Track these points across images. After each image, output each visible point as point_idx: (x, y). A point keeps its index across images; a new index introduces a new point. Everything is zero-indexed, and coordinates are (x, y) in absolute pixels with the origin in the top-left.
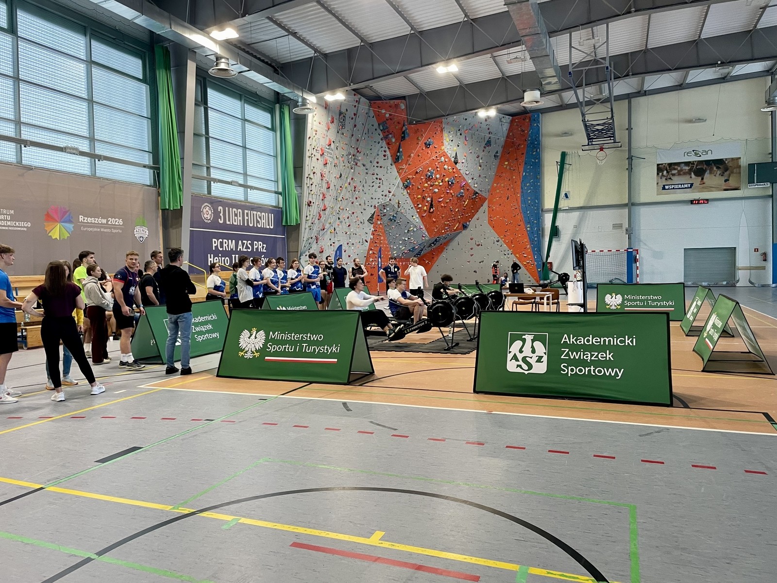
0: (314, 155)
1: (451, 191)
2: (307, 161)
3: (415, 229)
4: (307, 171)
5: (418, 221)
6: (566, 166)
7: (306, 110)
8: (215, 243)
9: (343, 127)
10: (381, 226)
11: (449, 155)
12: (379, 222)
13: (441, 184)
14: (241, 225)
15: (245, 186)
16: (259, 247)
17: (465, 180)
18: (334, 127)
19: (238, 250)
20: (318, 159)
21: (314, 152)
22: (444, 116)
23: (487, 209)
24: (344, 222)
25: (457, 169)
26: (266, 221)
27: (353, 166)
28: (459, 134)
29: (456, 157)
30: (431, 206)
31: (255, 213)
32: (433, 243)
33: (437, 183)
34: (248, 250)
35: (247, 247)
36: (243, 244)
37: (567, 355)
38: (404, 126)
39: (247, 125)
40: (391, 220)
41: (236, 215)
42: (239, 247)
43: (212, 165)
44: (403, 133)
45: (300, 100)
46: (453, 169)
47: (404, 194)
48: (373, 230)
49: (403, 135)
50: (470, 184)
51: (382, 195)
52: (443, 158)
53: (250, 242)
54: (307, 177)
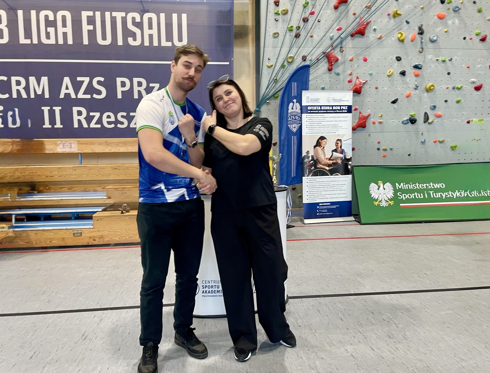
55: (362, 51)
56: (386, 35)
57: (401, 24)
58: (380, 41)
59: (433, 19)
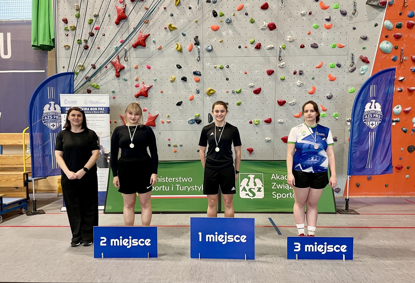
55: (145, 60)
56: (165, 46)
57: (178, 36)
58: (160, 51)
59: (207, 31)
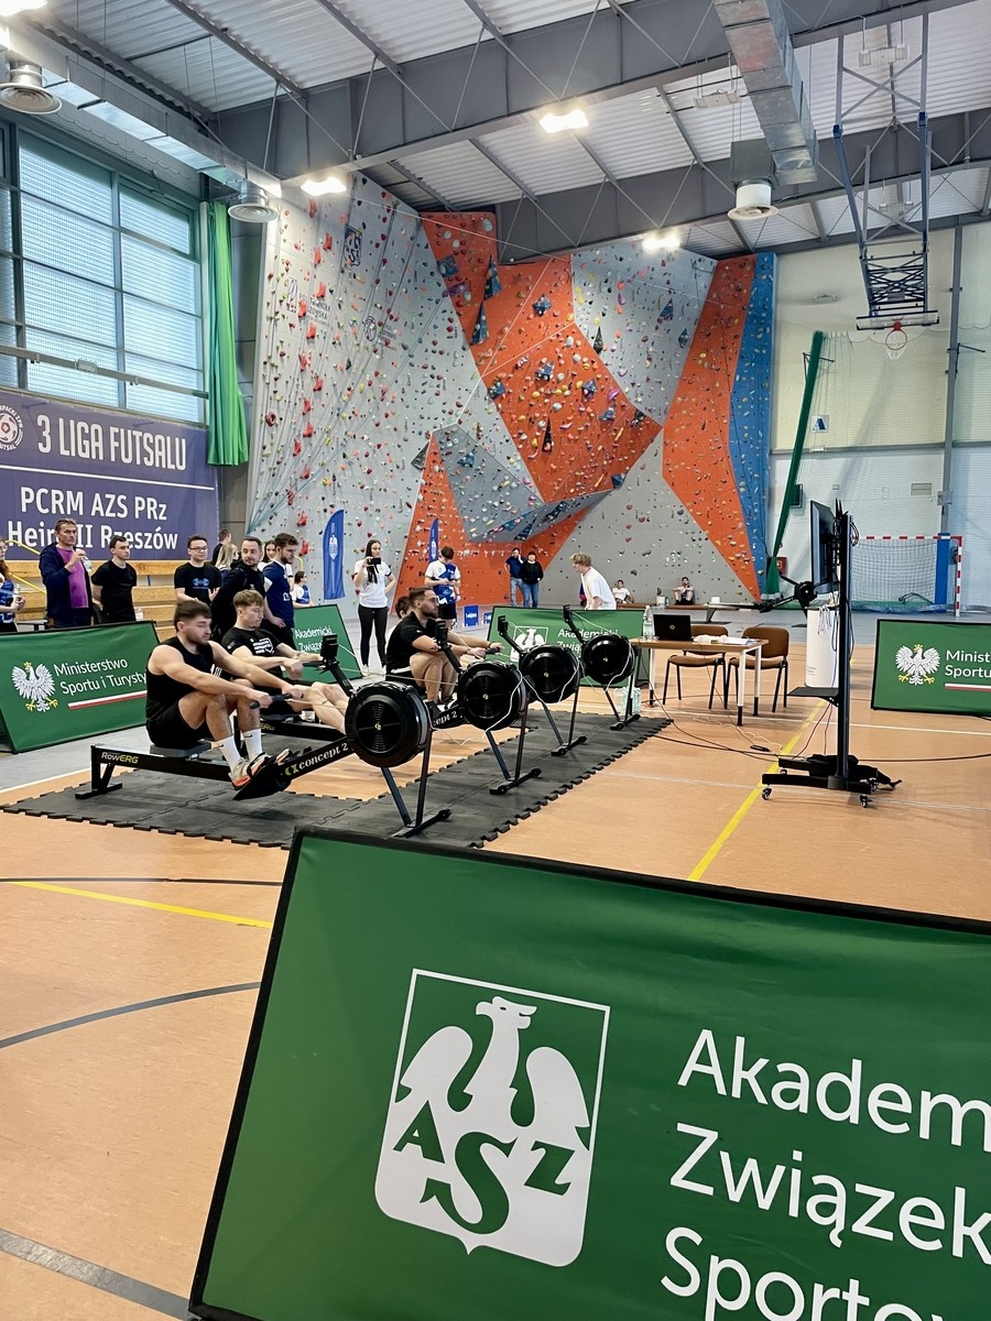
0: (284, 316)
1: (589, 410)
2: (265, 327)
3: (514, 485)
4: (264, 349)
5: (519, 467)
6: (823, 365)
7: (259, 212)
8: (27, 496)
9: (356, 262)
10: (441, 476)
11: (584, 333)
12: (437, 468)
13: (567, 393)
14: (101, 458)
15: (122, 377)
16: (149, 509)
17: (616, 386)
18: (331, 261)
19: (93, 514)
20: (291, 325)
21: (283, 310)
22: (573, 247)
23: (662, 448)
24: (356, 463)
25: (600, 362)
26: (169, 455)
27: (378, 346)
28: (605, 289)
29: (598, 339)
30: (548, 438)
31: (138, 434)
32: (552, 514)
33: (559, 391)
34: (119, 515)
35: (116, 509)
36: (105, 502)
37: (707, 1170)
38: (490, 266)
39: (125, 242)
40: (464, 465)
41: (86, 436)
42: (95, 509)
43: (28, 321)
44: (489, 282)
45: (244, 189)
46: (593, 362)
47: (491, 410)
48: (424, 482)
49: (488, 287)
50: (628, 396)
51: (444, 412)
52: (571, 340)
53: (125, 498)
54: (265, 363)
